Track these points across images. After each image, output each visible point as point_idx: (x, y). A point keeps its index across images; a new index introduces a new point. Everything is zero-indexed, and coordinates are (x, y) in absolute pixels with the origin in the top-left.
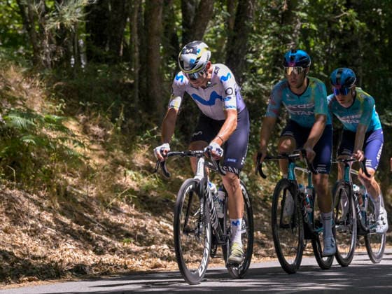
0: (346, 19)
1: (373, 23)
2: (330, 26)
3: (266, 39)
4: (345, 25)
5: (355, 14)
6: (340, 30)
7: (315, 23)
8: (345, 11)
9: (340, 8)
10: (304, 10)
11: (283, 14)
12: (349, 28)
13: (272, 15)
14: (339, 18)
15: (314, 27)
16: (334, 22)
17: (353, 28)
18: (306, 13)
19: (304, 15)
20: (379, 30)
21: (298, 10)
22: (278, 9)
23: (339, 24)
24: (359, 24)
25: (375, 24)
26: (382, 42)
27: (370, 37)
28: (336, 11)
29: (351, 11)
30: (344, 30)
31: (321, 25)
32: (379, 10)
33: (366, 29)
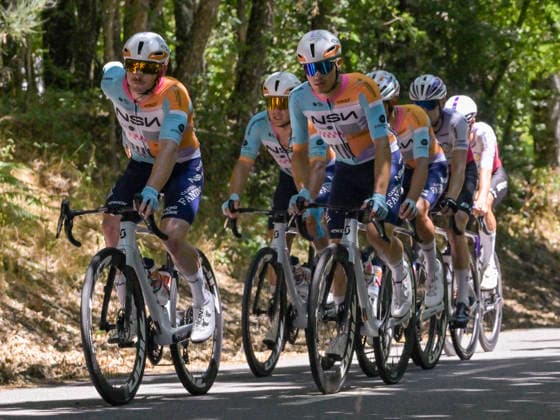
0: (400, 26)
1: (436, 31)
2: (377, 36)
3: (290, 54)
4: (398, 35)
5: (412, 20)
6: (392, 42)
7: (357, 31)
8: (398, 15)
9: (390, 11)
10: (342, 15)
11: (313, 20)
12: (403, 38)
13: (298, 22)
14: (389, 26)
15: (356, 37)
16: (383, 31)
17: (408, 38)
18: (345, 17)
19: (342, 21)
20: (445, 42)
21: (334, 15)
22: (307, 13)
23: (390, 34)
24: (416, 33)
25: (439, 32)
26: (448, 57)
27: (432, 52)
28: (386, 16)
29: (406, 15)
30: (397, 41)
31: (365, 35)
32: (445, 14)
33: (427, 40)
